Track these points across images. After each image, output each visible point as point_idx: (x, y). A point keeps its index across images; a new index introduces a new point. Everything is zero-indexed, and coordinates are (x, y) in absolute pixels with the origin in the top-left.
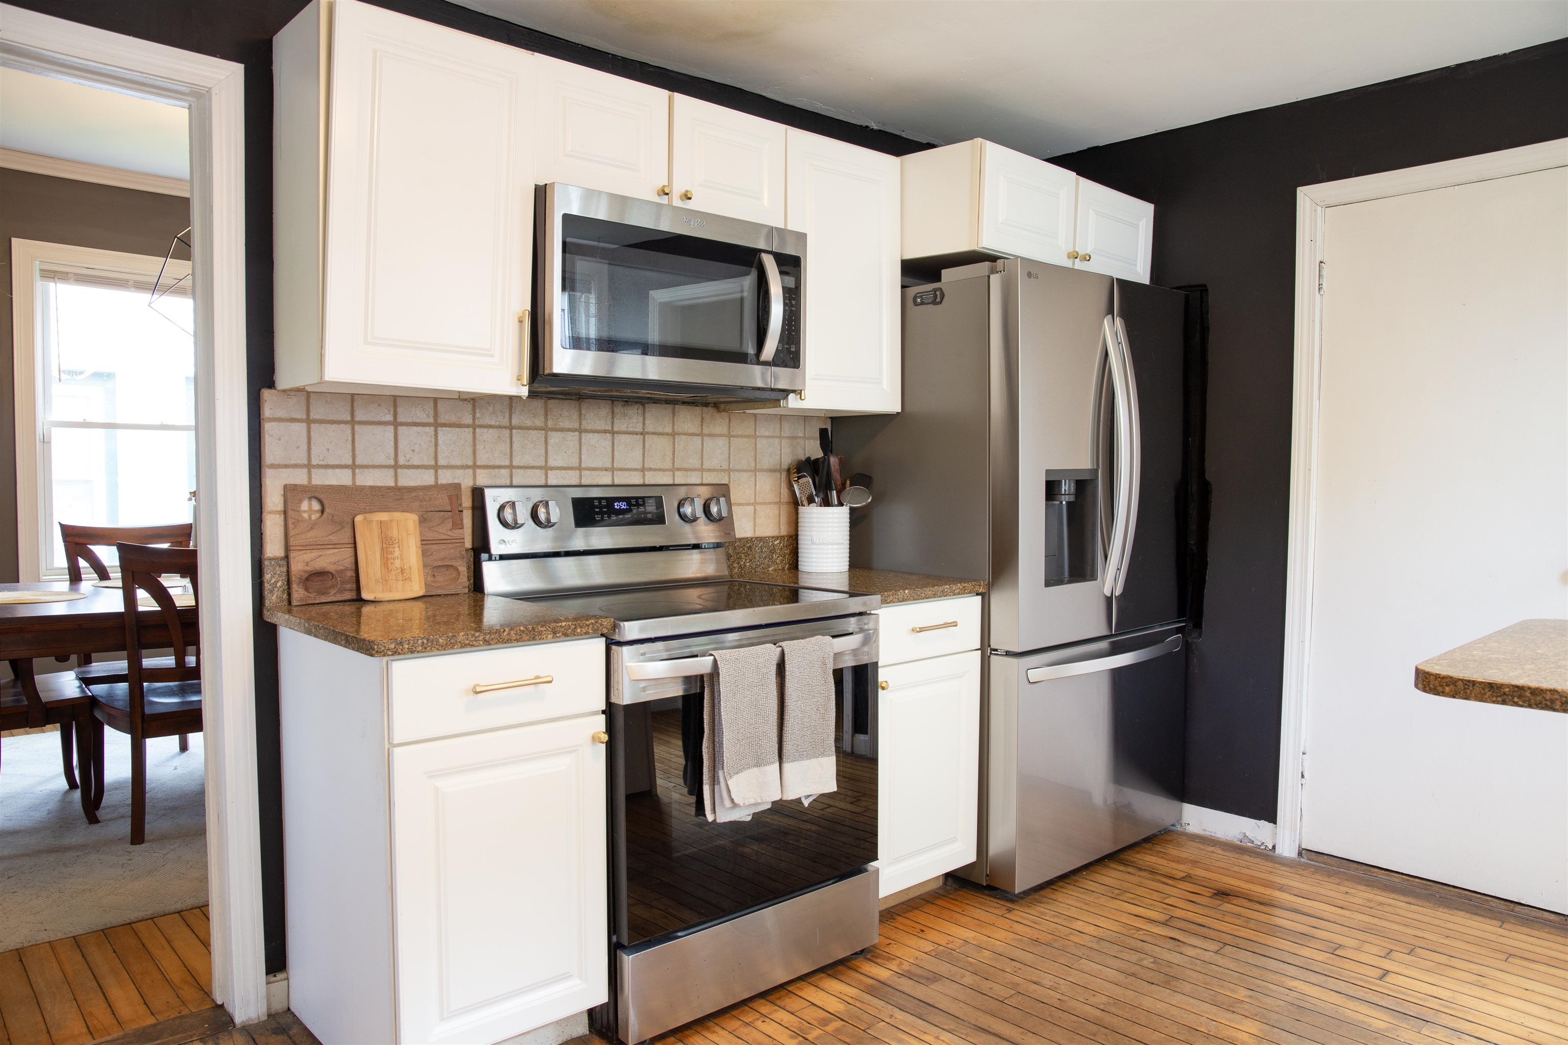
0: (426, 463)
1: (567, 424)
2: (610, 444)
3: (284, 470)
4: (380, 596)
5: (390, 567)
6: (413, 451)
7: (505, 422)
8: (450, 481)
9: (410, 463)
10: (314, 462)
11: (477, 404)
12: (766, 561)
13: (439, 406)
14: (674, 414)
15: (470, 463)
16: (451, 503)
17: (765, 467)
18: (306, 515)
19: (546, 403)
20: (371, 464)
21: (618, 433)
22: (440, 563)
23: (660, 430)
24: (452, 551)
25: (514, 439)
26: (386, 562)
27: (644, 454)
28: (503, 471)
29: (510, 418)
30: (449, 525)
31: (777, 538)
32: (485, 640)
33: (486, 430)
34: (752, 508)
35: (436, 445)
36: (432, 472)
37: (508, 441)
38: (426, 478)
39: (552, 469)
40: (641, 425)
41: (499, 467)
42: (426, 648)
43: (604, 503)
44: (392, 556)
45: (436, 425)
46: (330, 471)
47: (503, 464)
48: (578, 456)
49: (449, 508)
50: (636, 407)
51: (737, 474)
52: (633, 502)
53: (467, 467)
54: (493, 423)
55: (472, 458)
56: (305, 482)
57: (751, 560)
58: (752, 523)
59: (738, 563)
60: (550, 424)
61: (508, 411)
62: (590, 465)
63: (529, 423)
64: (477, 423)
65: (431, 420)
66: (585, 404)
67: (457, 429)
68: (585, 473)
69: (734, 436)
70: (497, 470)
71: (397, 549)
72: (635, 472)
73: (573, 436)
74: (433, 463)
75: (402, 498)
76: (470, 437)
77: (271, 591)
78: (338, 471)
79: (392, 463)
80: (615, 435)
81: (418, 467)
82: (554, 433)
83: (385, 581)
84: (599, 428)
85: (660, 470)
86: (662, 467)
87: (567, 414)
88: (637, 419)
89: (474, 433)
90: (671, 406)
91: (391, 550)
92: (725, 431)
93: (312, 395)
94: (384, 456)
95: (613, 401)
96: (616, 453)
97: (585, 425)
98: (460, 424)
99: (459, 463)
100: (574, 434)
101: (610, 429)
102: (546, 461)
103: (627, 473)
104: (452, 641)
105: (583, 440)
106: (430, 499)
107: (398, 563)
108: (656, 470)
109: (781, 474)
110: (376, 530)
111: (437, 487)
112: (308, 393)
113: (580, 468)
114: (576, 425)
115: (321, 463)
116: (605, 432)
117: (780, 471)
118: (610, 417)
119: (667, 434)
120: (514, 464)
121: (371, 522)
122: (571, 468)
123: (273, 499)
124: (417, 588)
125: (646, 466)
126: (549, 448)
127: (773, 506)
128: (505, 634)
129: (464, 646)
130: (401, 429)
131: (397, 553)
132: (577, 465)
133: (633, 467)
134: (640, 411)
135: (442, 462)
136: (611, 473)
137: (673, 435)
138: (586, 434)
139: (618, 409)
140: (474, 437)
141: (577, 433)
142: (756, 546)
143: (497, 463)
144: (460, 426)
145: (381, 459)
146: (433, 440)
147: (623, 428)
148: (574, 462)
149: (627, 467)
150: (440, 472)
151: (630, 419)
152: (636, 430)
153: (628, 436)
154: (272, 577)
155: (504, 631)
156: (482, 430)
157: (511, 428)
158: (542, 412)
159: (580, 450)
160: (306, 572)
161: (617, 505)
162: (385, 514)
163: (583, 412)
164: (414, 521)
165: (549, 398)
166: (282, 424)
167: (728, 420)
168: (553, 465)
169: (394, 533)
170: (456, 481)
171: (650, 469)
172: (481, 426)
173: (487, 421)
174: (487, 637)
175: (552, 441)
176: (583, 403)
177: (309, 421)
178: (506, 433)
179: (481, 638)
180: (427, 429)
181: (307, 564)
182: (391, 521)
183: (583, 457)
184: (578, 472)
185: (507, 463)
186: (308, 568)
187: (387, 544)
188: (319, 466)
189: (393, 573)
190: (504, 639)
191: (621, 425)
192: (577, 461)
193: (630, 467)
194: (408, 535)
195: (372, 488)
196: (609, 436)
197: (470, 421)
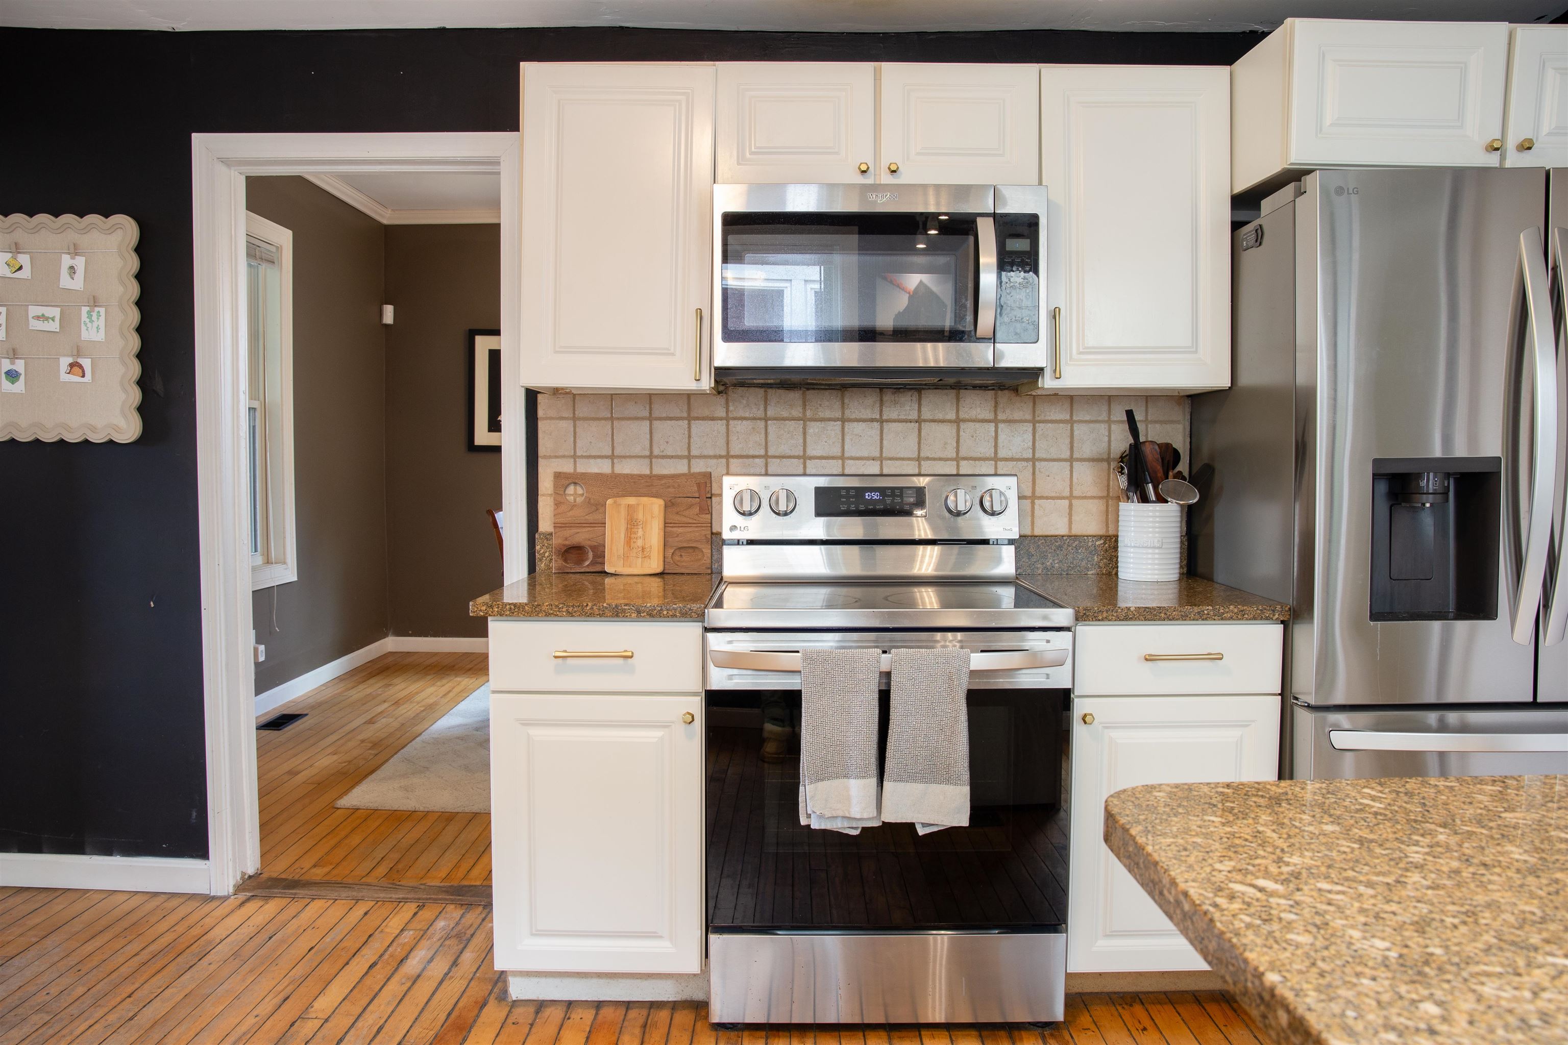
0: (680, 454)
1: (828, 414)
2: (879, 432)
3: (554, 460)
4: (620, 570)
5: (632, 545)
6: (667, 442)
7: (760, 413)
8: (703, 470)
9: (664, 454)
10: (579, 453)
11: (730, 398)
12: (1084, 563)
13: (692, 400)
14: (958, 399)
15: (724, 453)
16: (699, 490)
17: (1085, 456)
18: (571, 499)
19: (804, 393)
20: (628, 454)
21: (887, 421)
22: (685, 545)
23: (940, 416)
24: (697, 534)
25: (768, 431)
26: (629, 541)
27: (919, 443)
28: (757, 460)
29: (765, 410)
30: (696, 510)
31: (1101, 537)
32: (568, 612)
33: (740, 422)
34: (1066, 502)
35: (689, 437)
36: (685, 461)
37: (763, 432)
38: (680, 467)
39: (811, 458)
40: (916, 413)
41: (754, 457)
42: (513, 613)
43: (852, 493)
44: (635, 536)
45: (690, 419)
46: (592, 461)
47: (757, 453)
48: (840, 445)
49: (697, 495)
50: (910, 393)
51: (1043, 463)
52: (889, 492)
53: (721, 457)
54: (747, 415)
55: (725, 448)
56: (572, 471)
57: (1061, 561)
58: (1066, 520)
59: (1043, 564)
60: (809, 414)
61: (763, 403)
62: (853, 454)
63: (785, 414)
64: (731, 415)
65: (685, 415)
66: (847, 394)
67: (710, 422)
68: (848, 462)
69: (1040, 422)
70: (751, 460)
71: (640, 530)
72: (908, 462)
73: (835, 426)
74: (686, 453)
75: (652, 485)
76: (723, 429)
77: (541, 560)
78: (599, 460)
79: (648, 453)
80: (884, 423)
81: (672, 457)
82: (813, 423)
83: (626, 557)
84: (864, 417)
85: (940, 459)
86: (942, 456)
87: (827, 403)
88: (911, 406)
89: (727, 425)
90: (954, 391)
91: (635, 530)
92: (1028, 417)
93: (577, 397)
94: (640, 448)
95: (881, 389)
96: (885, 442)
97: (848, 413)
98: (713, 417)
99: (711, 453)
100: (836, 423)
101: (878, 417)
102: (805, 450)
103: (898, 463)
104: (537, 609)
105: (846, 429)
106: (679, 486)
107: (640, 543)
108: (934, 459)
109: (1109, 464)
110: (623, 512)
111: (690, 475)
112: (575, 395)
113: (842, 458)
114: (838, 414)
115: (585, 454)
116: (872, 420)
117: (1108, 460)
118: (878, 405)
119: (950, 421)
120: (769, 454)
121: (620, 505)
122: (833, 458)
123: (546, 484)
124: (655, 565)
125: (922, 455)
126: (808, 438)
127: (1096, 501)
128: (588, 608)
129: (548, 615)
130: (656, 424)
131: (640, 533)
132: (839, 454)
133: (906, 456)
134: (914, 398)
135: (694, 452)
136: (879, 462)
137: (958, 421)
138: (850, 423)
139: (888, 396)
140: (728, 429)
141: (839, 423)
142: (1068, 546)
143: (751, 453)
144: (713, 419)
145: (637, 450)
146: (686, 433)
147: (894, 415)
148: (837, 451)
149: (899, 456)
150: (693, 461)
151: (906, 407)
152: (910, 417)
153: (900, 424)
154: (541, 548)
155: (587, 605)
156: (736, 422)
157: (766, 419)
158: (800, 402)
159: (843, 440)
160: (564, 545)
161: (869, 496)
162: (634, 498)
163: (846, 401)
164: (660, 505)
165: (808, 389)
166: (553, 421)
167: (1031, 404)
168: (812, 455)
169: (640, 516)
170: (709, 470)
171: (928, 459)
172: (735, 419)
173: (741, 413)
174: (570, 609)
175: (810, 431)
176: (846, 392)
177: (575, 419)
178: (761, 424)
179: (564, 610)
180: (680, 423)
181: (566, 539)
182: (638, 505)
183: (846, 447)
184: (840, 461)
185: (762, 452)
186: (567, 543)
187: (632, 524)
188: (582, 457)
189: (635, 551)
190: (587, 613)
191: (891, 412)
192: (840, 450)
193: (902, 456)
194: (652, 517)
195: (627, 475)
196: (876, 425)
197: (724, 414)
